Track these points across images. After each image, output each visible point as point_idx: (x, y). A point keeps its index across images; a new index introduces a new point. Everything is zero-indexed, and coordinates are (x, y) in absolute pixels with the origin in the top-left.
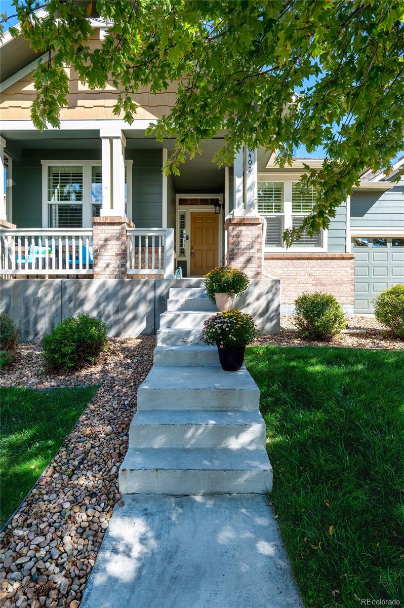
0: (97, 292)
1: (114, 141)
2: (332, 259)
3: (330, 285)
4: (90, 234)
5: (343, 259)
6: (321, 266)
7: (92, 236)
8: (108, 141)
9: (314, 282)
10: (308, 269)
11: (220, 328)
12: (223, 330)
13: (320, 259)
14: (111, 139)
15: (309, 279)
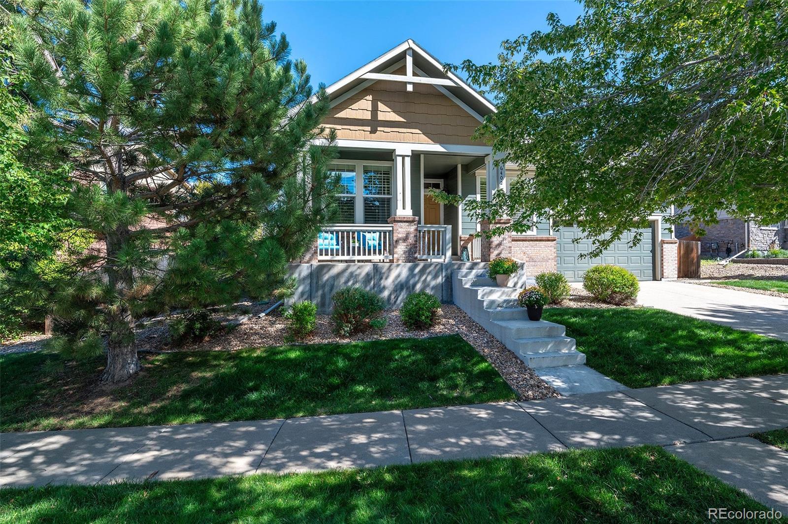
0: (393, 282)
1: (406, 158)
2: (540, 240)
3: (539, 261)
4: (391, 229)
5: (549, 240)
6: (532, 247)
7: (393, 230)
8: (401, 158)
9: (528, 259)
10: (523, 248)
11: (536, 297)
12: (537, 299)
13: (532, 240)
14: (403, 157)
15: (524, 257)
